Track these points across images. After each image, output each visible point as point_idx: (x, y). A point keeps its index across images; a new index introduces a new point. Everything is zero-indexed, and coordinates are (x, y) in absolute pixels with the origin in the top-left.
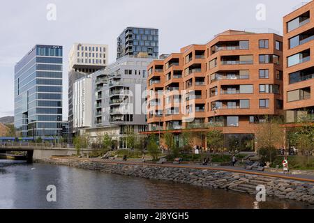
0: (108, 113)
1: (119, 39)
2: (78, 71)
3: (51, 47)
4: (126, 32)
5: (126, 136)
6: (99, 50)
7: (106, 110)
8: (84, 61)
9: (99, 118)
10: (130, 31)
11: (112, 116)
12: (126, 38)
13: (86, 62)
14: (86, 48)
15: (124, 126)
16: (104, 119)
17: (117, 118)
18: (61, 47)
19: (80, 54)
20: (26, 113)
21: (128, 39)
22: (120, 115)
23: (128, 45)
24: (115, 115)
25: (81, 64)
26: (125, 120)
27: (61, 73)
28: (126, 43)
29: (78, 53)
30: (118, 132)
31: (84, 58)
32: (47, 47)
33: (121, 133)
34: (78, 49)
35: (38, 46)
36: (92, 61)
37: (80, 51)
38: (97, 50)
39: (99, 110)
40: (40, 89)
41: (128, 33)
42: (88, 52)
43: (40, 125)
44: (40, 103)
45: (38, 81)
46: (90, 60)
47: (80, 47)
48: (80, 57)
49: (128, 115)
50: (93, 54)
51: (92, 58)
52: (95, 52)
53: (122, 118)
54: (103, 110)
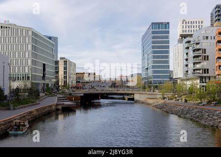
0: (192, 68)
1: (212, 14)
2: (183, 38)
3: (162, 23)
4: (216, 8)
5: (204, 84)
6: (198, 22)
7: (191, 66)
8: (187, 31)
9: (187, 71)
10: (219, 7)
11: (194, 70)
12: (216, 12)
13: (189, 32)
14: (189, 22)
15: (202, 77)
16: (189, 72)
17: (198, 72)
18: (168, 23)
19: (184, 27)
20: (147, 69)
21: (217, 14)
22: (200, 69)
23: (217, 18)
24: (197, 70)
25: (185, 33)
26: (202, 73)
27: (169, 41)
28: (216, 16)
29: (183, 26)
30: (198, 81)
31: (187, 29)
32: (159, 24)
33: (200, 82)
34: (183, 23)
35: (153, 23)
36: (193, 31)
37: (184, 25)
38: (196, 23)
39: (187, 66)
40: (154, 52)
41: (217, 9)
42: (190, 24)
43: (154, 77)
44: (154, 62)
45: (153, 47)
46: (191, 30)
47: (184, 22)
48: (184, 29)
49: (205, 69)
50: (194, 26)
51: (192, 29)
52: (195, 24)
53: (201, 71)
54: (189, 65)
